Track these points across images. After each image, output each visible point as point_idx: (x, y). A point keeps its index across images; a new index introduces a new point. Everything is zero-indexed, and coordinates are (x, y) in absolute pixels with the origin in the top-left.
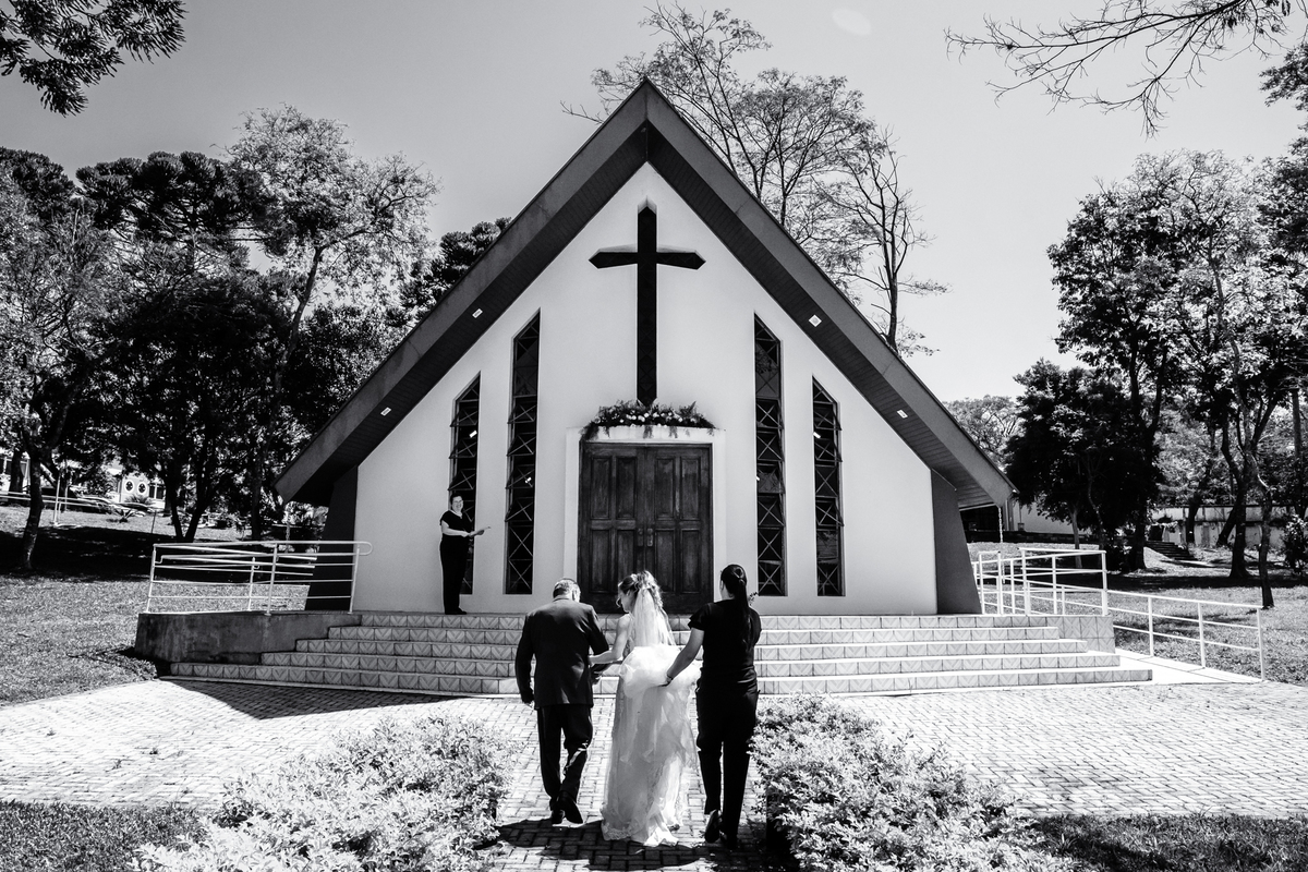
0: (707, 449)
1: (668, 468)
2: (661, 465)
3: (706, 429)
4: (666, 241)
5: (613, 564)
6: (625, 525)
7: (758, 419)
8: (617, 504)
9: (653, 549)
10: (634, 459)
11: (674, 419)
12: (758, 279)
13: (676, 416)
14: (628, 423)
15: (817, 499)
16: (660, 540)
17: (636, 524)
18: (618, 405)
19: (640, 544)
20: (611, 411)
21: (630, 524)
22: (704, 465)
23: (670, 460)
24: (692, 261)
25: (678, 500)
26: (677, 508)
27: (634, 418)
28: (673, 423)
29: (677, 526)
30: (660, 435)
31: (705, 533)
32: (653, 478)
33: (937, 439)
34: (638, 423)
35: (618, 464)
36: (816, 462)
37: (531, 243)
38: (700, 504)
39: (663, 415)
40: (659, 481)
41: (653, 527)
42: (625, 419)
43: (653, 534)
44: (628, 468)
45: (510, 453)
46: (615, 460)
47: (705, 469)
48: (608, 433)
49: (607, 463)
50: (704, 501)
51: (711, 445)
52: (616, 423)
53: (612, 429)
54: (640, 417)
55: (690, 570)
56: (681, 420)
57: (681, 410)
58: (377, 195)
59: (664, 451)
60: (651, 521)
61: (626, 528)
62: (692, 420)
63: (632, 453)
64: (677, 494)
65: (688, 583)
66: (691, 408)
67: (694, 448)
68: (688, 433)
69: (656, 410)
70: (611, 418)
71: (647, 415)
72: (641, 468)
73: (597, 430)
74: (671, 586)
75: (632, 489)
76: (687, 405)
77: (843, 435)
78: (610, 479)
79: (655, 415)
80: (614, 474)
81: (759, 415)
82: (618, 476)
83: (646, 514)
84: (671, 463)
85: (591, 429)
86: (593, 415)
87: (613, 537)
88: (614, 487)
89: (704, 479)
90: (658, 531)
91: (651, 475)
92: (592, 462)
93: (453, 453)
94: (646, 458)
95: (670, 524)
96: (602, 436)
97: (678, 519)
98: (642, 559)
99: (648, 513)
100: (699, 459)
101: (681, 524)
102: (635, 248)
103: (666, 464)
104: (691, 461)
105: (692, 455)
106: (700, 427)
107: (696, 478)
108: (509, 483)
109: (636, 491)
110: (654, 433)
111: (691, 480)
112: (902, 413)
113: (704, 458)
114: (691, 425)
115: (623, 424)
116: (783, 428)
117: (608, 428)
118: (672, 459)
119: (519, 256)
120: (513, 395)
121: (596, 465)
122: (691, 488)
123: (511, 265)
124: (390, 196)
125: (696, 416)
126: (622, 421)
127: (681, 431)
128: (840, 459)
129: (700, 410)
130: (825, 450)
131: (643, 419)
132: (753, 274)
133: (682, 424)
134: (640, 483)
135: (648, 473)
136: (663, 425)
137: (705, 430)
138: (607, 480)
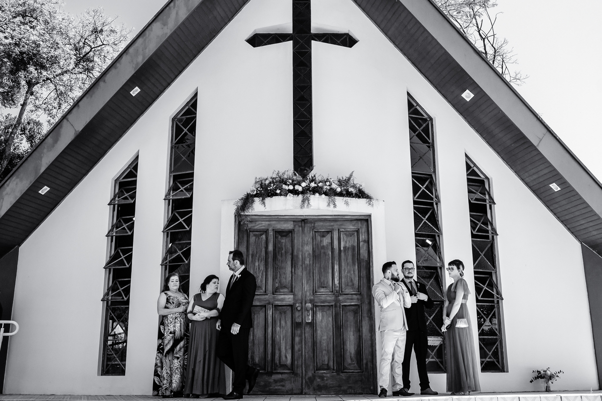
0: (366, 221)
1: (326, 241)
2: (319, 238)
3: (365, 200)
4: (319, 22)
5: (270, 342)
6: (282, 300)
7: (415, 193)
8: (274, 279)
9: (312, 325)
10: (291, 232)
11: (331, 189)
12: (409, 59)
13: (334, 186)
14: (285, 193)
15: (475, 273)
16: (319, 316)
17: (294, 299)
18: (274, 176)
19: (299, 320)
20: (267, 182)
21: (288, 299)
22: (363, 237)
23: (328, 232)
24: (347, 40)
25: (336, 274)
26: (336, 282)
27: (291, 187)
28: (331, 193)
29: (337, 301)
30: (318, 206)
31: (365, 308)
32: (311, 252)
33: (592, 211)
34: (295, 192)
35: (276, 238)
36: (473, 236)
37: (187, 19)
38: (360, 277)
39: (320, 184)
40: (317, 255)
41: (311, 301)
42: (281, 189)
43: (312, 309)
44: (284, 241)
45: (166, 229)
46: (271, 233)
47: (364, 241)
48: (264, 203)
49: (264, 236)
50: (364, 273)
51: (370, 216)
52: (273, 194)
53: (268, 200)
54: (297, 187)
55: (351, 347)
56: (339, 190)
57: (339, 181)
58: (81, 44)
59: (321, 224)
60: (309, 296)
61: (284, 303)
62: (351, 189)
63: (289, 226)
64: (336, 267)
65: (349, 361)
66: (349, 179)
67: (351, 220)
68: (347, 203)
69: (312, 180)
70: (266, 191)
71: (304, 184)
72: (297, 241)
73: (253, 201)
74: (331, 364)
75: (289, 263)
76: (345, 176)
77: (496, 208)
78: (267, 252)
79: (313, 185)
80: (271, 248)
81: (416, 189)
82: (274, 250)
83: (305, 288)
84: (329, 236)
85: (247, 201)
86: (250, 187)
87: (270, 313)
88: (270, 260)
89: (363, 251)
90: (316, 306)
91: (308, 249)
92: (248, 237)
93: (111, 231)
94: (303, 230)
95: (328, 298)
96: (258, 208)
97: (338, 293)
98: (301, 336)
99: (306, 287)
100: (358, 231)
101: (341, 298)
102: (290, 30)
103: (323, 236)
104: (350, 234)
105: (351, 227)
106: (359, 197)
107: (356, 250)
108: (165, 259)
109: (294, 265)
110: (311, 202)
111: (350, 253)
112: (555, 187)
113: (364, 230)
114: (349, 194)
115: (280, 195)
116: (439, 201)
117: (263, 199)
118: (330, 232)
119: (175, 32)
120: (171, 172)
121: (252, 239)
122: (350, 260)
123: (167, 40)
124: (91, 44)
125: (354, 186)
126: (278, 191)
127: (339, 200)
128: (495, 232)
129: (359, 180)
130: (480, 224)
131: (300, 189)
132: (405, 54)
133: (340, 194)
134: (297, 256)
135: (305, 246)
136: (320, 194)
137: (363, 201)
138: (263, 253)
